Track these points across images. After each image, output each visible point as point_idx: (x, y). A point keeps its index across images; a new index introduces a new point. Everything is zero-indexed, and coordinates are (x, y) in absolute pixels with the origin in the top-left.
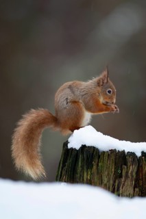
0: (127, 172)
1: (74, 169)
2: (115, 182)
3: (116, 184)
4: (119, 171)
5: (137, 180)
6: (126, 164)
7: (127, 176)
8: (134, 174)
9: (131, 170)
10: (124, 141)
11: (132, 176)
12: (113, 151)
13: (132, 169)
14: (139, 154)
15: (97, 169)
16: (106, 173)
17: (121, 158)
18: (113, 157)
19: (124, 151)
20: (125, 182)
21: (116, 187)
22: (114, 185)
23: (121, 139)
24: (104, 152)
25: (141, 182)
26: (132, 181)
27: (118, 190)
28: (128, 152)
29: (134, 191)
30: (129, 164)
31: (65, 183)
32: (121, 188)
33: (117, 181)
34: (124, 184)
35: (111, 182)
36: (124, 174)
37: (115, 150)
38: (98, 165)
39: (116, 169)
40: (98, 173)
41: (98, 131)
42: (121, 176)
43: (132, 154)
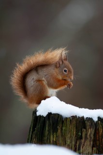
0: (86, 134)
1: (42, 133)
2: (76, 143)
3: (78, 144)
4: (80, 134)
5: (95, 141)
7: (86, 138)
8: (92, 136)
10: (83, 109)
11: (91, 137)
12: (74, 117)
14: (96, 119)
15: (61, 132)
16: (69, 135)
18: (74, 122)
19: (83, 117)
20: (84, 142)
22: (75, 145)
23: (80, 107)
24: (67, 118)
25: (98, 142)
26: (90, 141)
27: (79, 149)
28: (87, 118)
30: (88, 128)
31: (35, 145)
32: (81, 148)
33: (78, 142)
34: (84, 145)
35: (73, 143)
36: (83, 136)
37: (76, 116)
38: (62, 129)
39: (77, 132)
40: (62, 135)
41: (61, 100)
43: (90, 119)
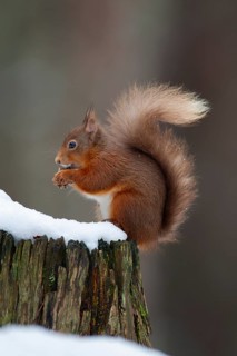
6: (64, 264)
9: (74, 276)
13: (78, 274)
17: (55, 253)
21: (45, 308)
29: (81, 316)
42: (55, 288)
